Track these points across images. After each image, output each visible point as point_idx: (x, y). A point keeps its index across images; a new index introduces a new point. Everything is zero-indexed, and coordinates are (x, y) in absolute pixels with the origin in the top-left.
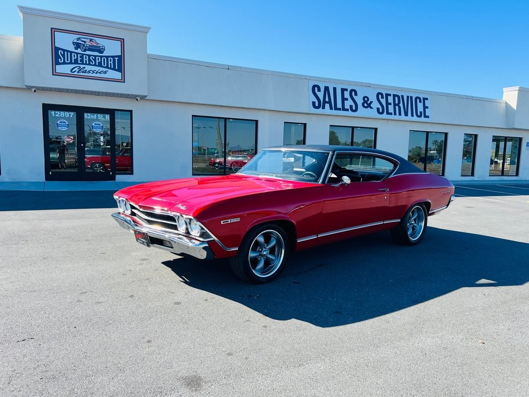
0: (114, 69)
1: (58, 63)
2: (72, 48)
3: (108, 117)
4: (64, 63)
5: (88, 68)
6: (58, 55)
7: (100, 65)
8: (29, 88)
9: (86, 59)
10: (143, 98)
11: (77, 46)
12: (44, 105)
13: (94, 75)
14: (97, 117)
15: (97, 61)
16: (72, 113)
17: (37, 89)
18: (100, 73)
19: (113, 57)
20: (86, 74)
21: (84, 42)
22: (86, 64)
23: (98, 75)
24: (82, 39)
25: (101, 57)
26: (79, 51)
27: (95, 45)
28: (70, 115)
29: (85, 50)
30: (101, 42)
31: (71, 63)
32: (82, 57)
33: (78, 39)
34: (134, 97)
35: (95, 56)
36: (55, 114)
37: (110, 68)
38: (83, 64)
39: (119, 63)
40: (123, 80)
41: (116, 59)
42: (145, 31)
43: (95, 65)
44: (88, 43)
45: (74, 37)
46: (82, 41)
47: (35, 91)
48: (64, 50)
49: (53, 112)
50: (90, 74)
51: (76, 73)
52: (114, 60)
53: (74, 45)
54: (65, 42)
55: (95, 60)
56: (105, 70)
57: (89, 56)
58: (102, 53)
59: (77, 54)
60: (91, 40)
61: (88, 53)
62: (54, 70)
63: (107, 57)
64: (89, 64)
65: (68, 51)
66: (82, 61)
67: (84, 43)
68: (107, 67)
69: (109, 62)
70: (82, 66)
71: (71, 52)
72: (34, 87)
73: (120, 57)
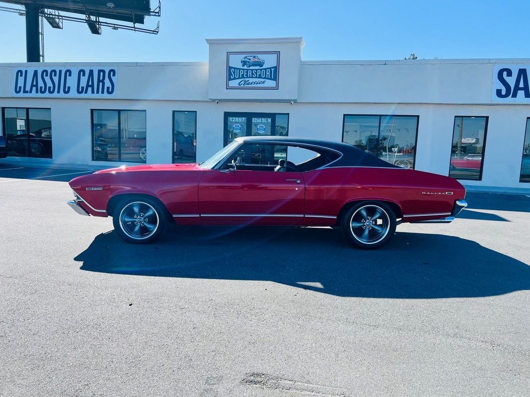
0: (270, 79)
1: (230, 79)
2: (240, 66)
3: (269, 120)
4: (235, 79)
5: (251, 80)
6: (231, 73)
7: (260, 77)
8: (214, 101)
9: (250, 73)
10: (295, 101)
11: (244, 63)
12: (225, 113)
13: (255, 85)
14: (262, 120)
15: (258, 74)
16: (244, 118)
17: (219, 101)
18: (259, 83)
19: (270, 68)
20: (249, 86)
21: (250, 59)
22: (250, 77)
23: (259, 85)
24: (248, 58)
25: (261, 70)
26: (245, 67)
27: (257, 60)
28: (242, 120)
29: (249, 67)
30: (261, 57)
31: (239, 78)
32: (247, 72)
33: (245, 58)
34: (288, 101)
35: (257, 70)
36: (232, 120)
37: (268, 79)
38: (247, 77)
39: (274, 74)
40: (277, 88)
41: (273, 69)
42: (297, 41)
43: (256, 77)
44: (252, 60)
45: (241, 57)
46: (248, 59)
47: (217, 103)
48: (235, 68)
49: (231, 118)
50: (252, 86)
51: (242, 86)
52: (271, 71)
53: (242, 62)
54: (236, 62)
55: (256, 73)
56: (263, 80)
57: (252, 70)
58: (262, 66)
59: (244, 70)
60: (254, 57)
61: (252, 68)
62: (227, 84)
63: (265, 69)
64: (252, 77)
65: (237, 69)
66: (247, 75)
67: (248, 60)
68: (265, 78)
69: (267, 73)
70: (247, 79)
71: (240, 69)
72: (217, 100)
73: (275, 68)
